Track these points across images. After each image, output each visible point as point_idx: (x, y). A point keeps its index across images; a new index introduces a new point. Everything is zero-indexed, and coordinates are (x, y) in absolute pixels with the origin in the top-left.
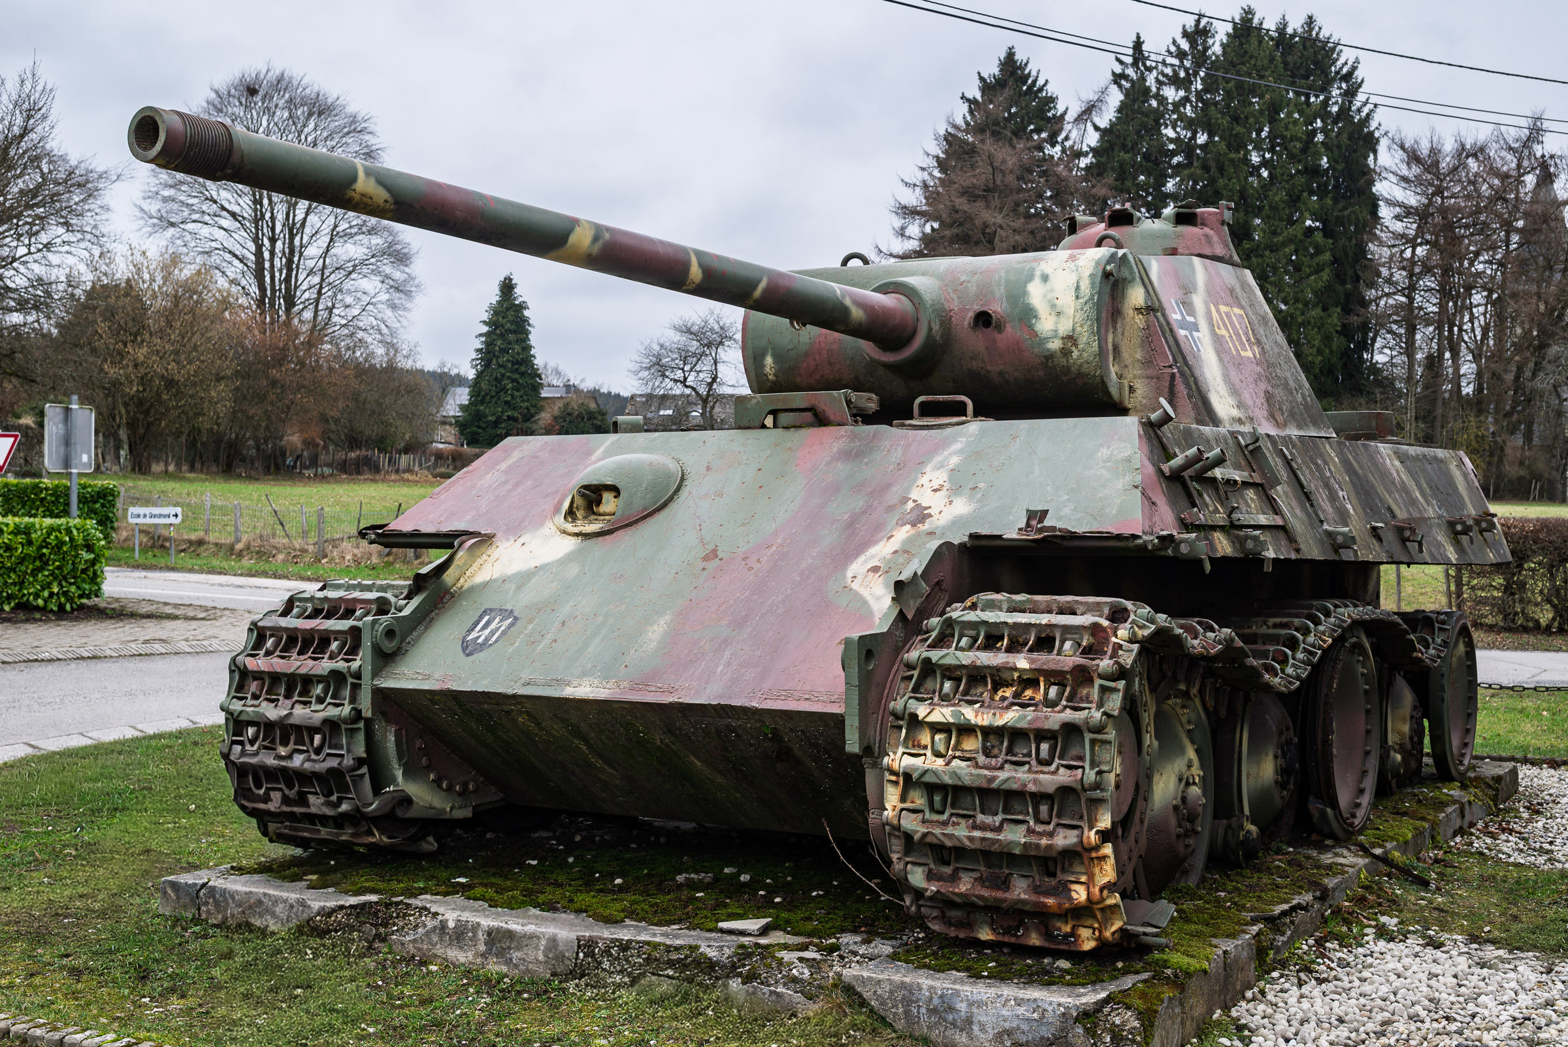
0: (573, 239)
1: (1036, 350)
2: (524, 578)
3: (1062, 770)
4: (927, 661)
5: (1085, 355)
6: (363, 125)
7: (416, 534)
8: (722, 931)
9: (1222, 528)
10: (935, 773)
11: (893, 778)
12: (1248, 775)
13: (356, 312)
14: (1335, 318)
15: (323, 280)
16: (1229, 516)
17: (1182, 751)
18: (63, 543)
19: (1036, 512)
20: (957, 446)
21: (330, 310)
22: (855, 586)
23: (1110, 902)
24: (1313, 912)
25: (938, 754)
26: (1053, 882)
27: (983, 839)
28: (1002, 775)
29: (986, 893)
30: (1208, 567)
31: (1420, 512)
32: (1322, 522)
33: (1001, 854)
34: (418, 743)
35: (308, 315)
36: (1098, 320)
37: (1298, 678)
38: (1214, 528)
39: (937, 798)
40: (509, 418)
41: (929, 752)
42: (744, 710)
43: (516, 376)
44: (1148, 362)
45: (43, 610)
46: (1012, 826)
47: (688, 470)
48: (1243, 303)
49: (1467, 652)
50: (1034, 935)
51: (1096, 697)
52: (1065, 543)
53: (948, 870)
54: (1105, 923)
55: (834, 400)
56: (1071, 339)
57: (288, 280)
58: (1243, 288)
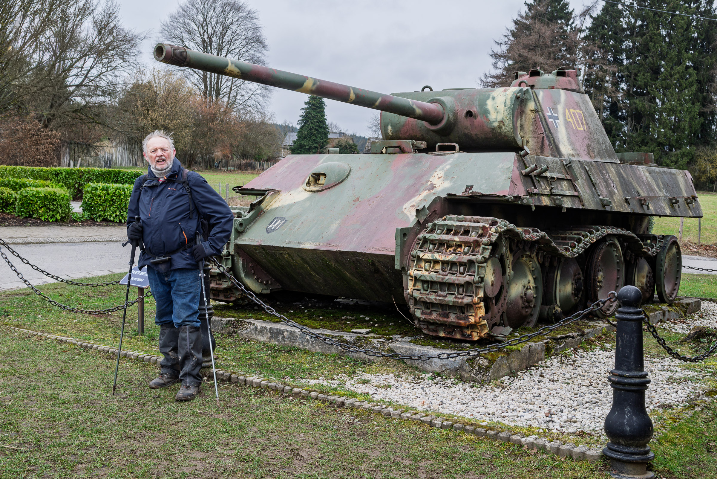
0: (305, 85)
1: (489, 126)
2: (290, 206)
3: (467, 276)
4: (425, 238)
5: (507, 128)
6: (253, 15)
7: (252, 190)
8: (353, 332)
9: (547, 195)
10: (424, 276)
11: (411, 278)
12: (560, 291)
13: (246, 98)
14: (697, 108)
15: (232, 83)
16: (551, 191)
17: (526, 276)
18: (121, 195)
19: (469, 186)
20: (449, 162)
21: (235, 97)
22: (405, 212)
23: (483, 323)
24: (576, 339)
25: (426, 270)
26: (464, 315)
27: (440, 300)
28: (447, 277)
29: (441, 319)
30: (534, 208)
31: (655, 194)
32: (599, 195)
33: (446, 305)
34: (250, 265)
35: (225, 99)
36: (513, 115)
37: (578, 253)
38: (543, 195)
39: (425, 286)
40: (315, 147)
41: (423, 270)
42: (362, 254)
43: (318, 128)
44: (534, 132)
45: (113, 222)
46: (450, 296)
47: (352, 168)
48: (582, 108)
49: (677, 252)
50: (458, 335)
51: (481, 251)
52: (481, 198)
53: (429, 311)
54: (482, 330)
55: (407, 144)
56: (502, 122)
57: (217, 83)
58: (583, 102)
